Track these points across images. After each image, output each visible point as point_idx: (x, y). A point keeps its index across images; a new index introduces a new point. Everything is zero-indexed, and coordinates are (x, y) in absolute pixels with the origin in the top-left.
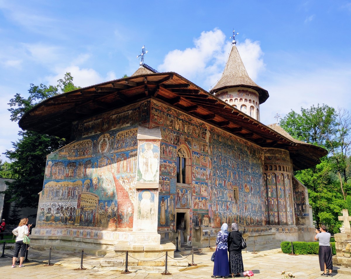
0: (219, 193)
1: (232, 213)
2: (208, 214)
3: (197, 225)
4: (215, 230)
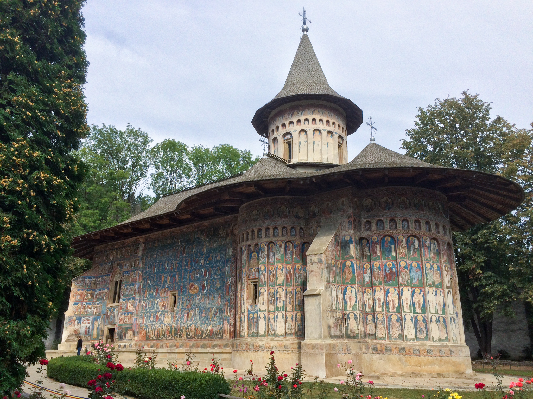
0: (147, 304)
1: (163, 325)
2: (132, 328)
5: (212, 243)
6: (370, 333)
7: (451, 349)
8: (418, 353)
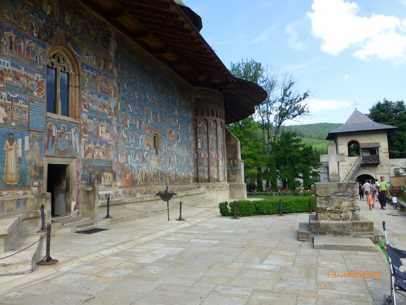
0: (130, 137)
1: (150, 167)
2: (111, 167)
3: (90, 183)
4: (123, 190)
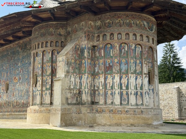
1: (3, 100)
5: (24, 53)
6: (96, 102)
7: (143, 110)
8: (120, 113)
